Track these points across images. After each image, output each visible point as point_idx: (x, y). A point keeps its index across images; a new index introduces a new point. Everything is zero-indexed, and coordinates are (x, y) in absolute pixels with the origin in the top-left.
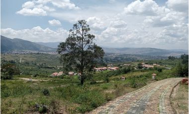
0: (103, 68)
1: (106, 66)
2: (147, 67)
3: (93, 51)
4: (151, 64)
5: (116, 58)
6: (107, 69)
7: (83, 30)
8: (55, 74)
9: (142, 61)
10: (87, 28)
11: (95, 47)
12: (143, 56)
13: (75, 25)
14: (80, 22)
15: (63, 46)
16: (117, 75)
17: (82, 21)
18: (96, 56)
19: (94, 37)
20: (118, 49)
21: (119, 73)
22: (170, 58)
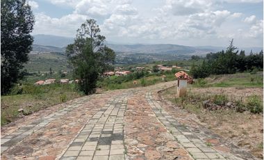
0: (110, 73)
1: (113, 70)
2: (163, 70)
3: (104, 54)
4: (170, 66)
5: (126, 59)
6: (114, 75)
7: (92, 30)
9: (159, 63)
10: (97, 28)
11: (106, 49)
12: (161, 55)
13: (84, 25)
14: (89, 22)
16: (127, 81)
17: (91, 20)
18: (107, 59)
19: (104, 38)
20: (127, 46)
21: (130, 78)
22: (193, 58)
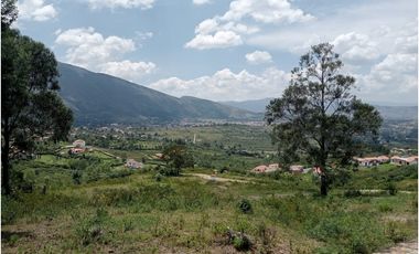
0: (379, 158)
1: (387, 153)
3: (351, 116)
6: (388, 162)
7: (324, 67)
8: (261, 168)
10: (334, 60)
11: (357, 106)
13: (306, 58)
14: (317, 50)
15: (277, 106)
17: (321, 46)
18: (359, 129)
19: (352, 80)
